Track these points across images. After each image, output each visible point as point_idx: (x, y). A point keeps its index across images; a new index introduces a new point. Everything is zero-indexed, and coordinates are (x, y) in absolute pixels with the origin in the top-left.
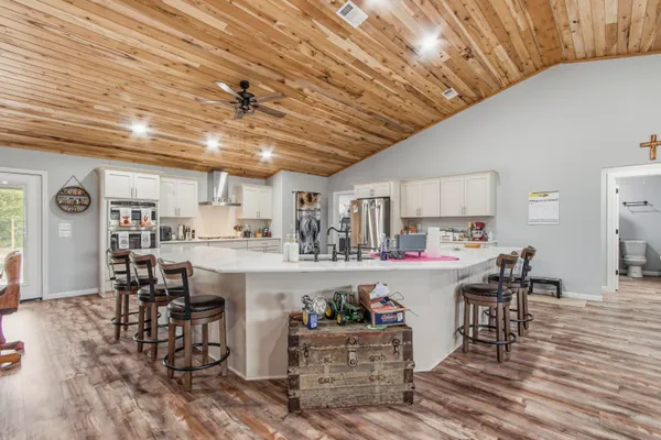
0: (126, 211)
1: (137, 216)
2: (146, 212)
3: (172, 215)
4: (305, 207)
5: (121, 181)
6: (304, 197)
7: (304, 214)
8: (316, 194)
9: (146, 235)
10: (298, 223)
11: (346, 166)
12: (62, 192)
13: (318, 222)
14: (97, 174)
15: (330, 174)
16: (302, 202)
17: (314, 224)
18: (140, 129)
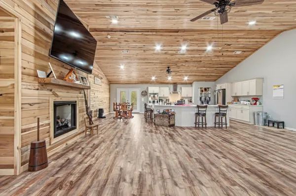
0: (152, 95)
1: (154, 96)
2: (156, 96)
3: (162, 96)
4: (203, 93)
5: (152, 89)
6: (203, 89)
7: (203, 95)
8: (208, 88)
9: (156, 101)
10: (201, 98)
11: (219, 77)
12: (142, 92)
13: (210, 98)
14: (148, 88)
15: (215, 80)
16: (202, 91)
17: (208, 98)
18: (153, 78)
